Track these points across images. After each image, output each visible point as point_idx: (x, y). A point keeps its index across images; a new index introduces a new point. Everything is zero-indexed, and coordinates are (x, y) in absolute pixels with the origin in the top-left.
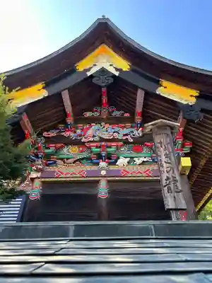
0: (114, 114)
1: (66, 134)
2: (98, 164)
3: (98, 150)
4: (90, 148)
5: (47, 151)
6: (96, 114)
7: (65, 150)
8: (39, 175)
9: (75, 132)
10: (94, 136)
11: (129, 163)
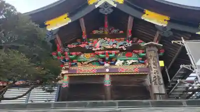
0: (113, 32)
1: (82, 46)
2: (103, 65)
3: (103, 56)
4: (98, 54)
5: (71, 57)
6: (101, 32)
7: (82, 56)
8: (67, 72)
9: (88, 44)
10: (100, 47)
11: (123, 64)
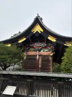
1: (30, 45)
2: (37, 52)
4: (35, 48)
7: (30, 48)
8: (26, 54)
10: (36, 46)
11: (43, 51)
